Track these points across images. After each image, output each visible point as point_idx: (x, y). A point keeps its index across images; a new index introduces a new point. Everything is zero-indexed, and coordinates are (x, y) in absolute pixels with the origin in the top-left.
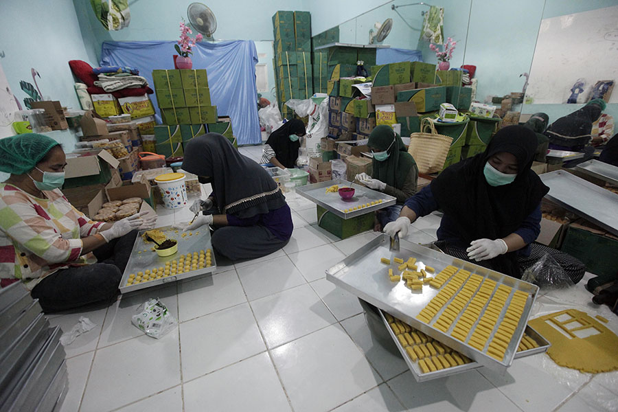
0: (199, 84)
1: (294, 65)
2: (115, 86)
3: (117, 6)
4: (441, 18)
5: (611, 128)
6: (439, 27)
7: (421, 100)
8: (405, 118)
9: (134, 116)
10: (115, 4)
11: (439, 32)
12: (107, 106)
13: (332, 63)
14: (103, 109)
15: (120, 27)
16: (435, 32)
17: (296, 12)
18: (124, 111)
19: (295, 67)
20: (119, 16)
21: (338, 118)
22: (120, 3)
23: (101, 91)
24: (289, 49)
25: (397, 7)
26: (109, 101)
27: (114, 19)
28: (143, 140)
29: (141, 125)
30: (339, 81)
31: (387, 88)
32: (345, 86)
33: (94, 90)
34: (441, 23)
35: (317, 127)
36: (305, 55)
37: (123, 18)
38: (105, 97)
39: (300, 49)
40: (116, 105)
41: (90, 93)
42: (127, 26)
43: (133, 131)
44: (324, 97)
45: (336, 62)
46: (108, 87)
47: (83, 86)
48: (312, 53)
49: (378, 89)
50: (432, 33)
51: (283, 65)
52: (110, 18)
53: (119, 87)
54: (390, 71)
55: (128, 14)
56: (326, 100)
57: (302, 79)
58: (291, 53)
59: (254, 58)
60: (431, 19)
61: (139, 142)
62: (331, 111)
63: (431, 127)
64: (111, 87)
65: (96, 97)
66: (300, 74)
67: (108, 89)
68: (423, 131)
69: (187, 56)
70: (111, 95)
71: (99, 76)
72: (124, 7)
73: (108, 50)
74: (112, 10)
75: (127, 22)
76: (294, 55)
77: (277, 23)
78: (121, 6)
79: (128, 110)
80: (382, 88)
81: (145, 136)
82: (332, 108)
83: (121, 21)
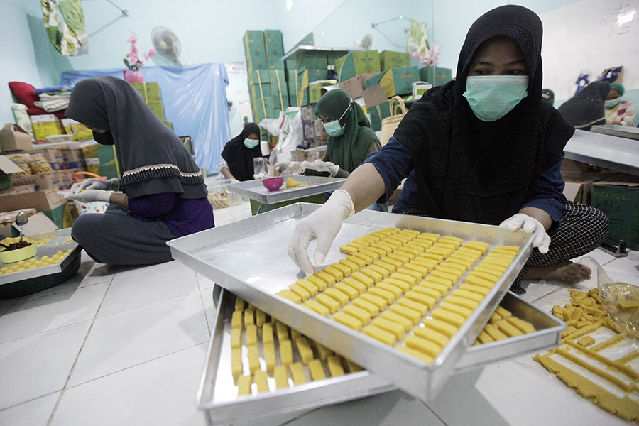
0: (149, 98)
1: (266, 83)
2: (57, 105)
3: (73, 32)
4: (425, 32)
5: (631, 115)
6: (423, 41)
7: (389, 82)
8: (375, 107)
9: (79, 138)
10: (71, 29)
11: (424, 45)
12: (47, 127)
13: (301, 70)
14: (43, 131)
15: (76, 52)
16: (419, 45)
17: (266, 31)
18: (67, 131)
19: (268, 85)
20: (74, 41)
21: (312, 129)
22: (76, 28)
23: (41, 111)
24: (260, 67)
25: (377, 25)
26: (50, 122)
27: (70, 45)
28: (88, 164)
29: (88, 147)
30: (308, 88)
31: (354, 80)
32: (314, 91)
33: (34, 111)
34: (425, 37)
35: (287, 141)
36: (279, 74)
37: (80, 43)
38: (46, 118)
39: (272, 67)
40: (59, 126)
41: (30, 113)
42: (86, 53)
43: (72, 152)
44: (297, 111)
45: (304, 68)
46: (50, 107)
47: (22, 107)
48: (286, 71)
49: (345, 84)
50: (417, 46)
51: (255, 84)
52: (64, 43)
53: (62, 106)
54: (355, 60)
55: (85, 40)
56: (299, 114)
57: (276, 98)
58: (262, 71)
59: (225, 81)
60: (414, 33)
61: (80, 164)
62: (304, 123)
63: (401, 106)
64: (53, 107)
65: (37, 119)
66: (274, 92)
67: (49, 109)
68: (394, 115)
69: (137, 69)
70: (53, 116)
71: (40, 96)
72: (80, 32)
73: (68, 79)
74: (67, 35)
75: (84, 48)
76: (266, 73)
77: (247, 43)
78: (77, 31)
79: (72, 131)
80: (349, 82)
81: (90, 159)
82: (305, 119)
83: (77, 46)
